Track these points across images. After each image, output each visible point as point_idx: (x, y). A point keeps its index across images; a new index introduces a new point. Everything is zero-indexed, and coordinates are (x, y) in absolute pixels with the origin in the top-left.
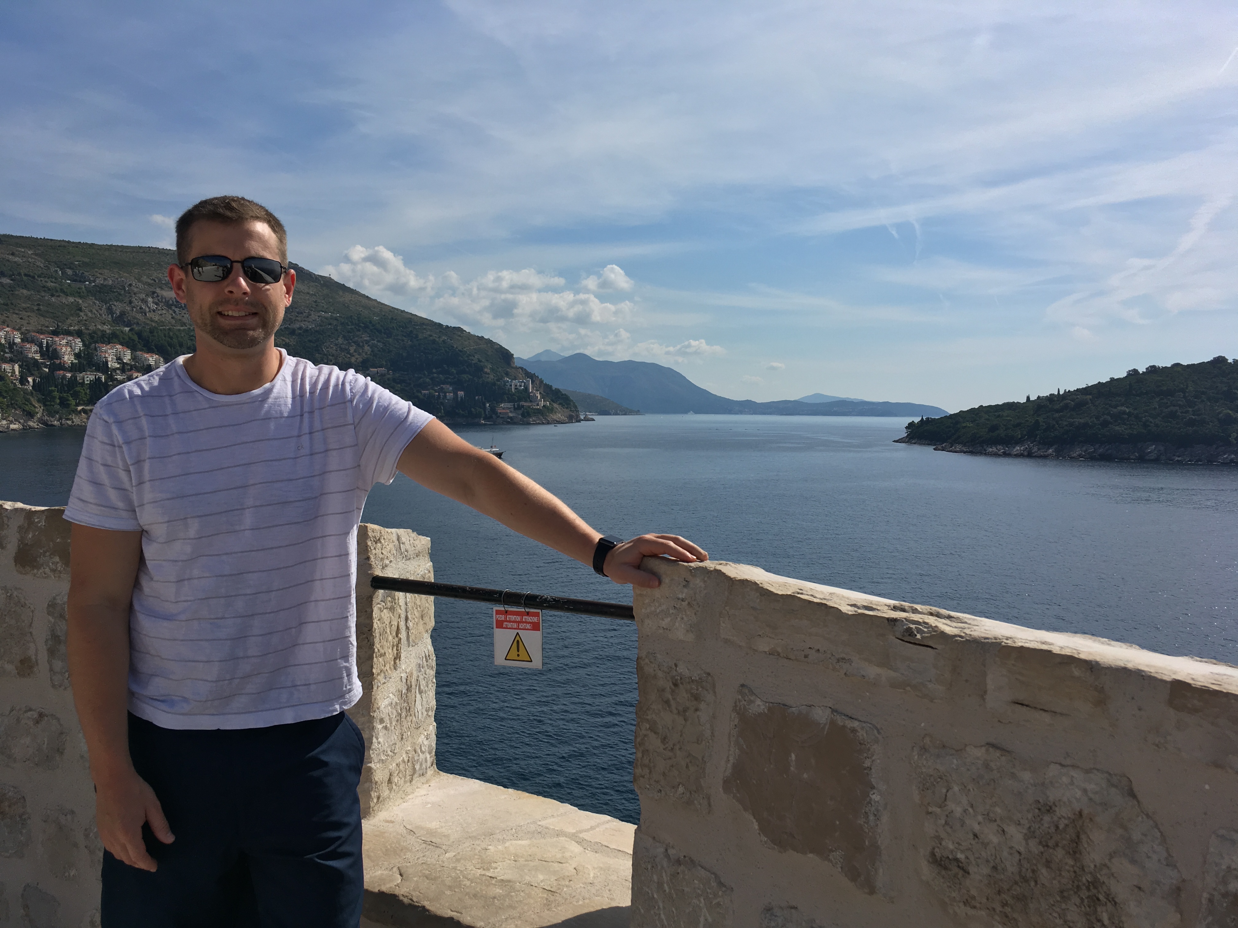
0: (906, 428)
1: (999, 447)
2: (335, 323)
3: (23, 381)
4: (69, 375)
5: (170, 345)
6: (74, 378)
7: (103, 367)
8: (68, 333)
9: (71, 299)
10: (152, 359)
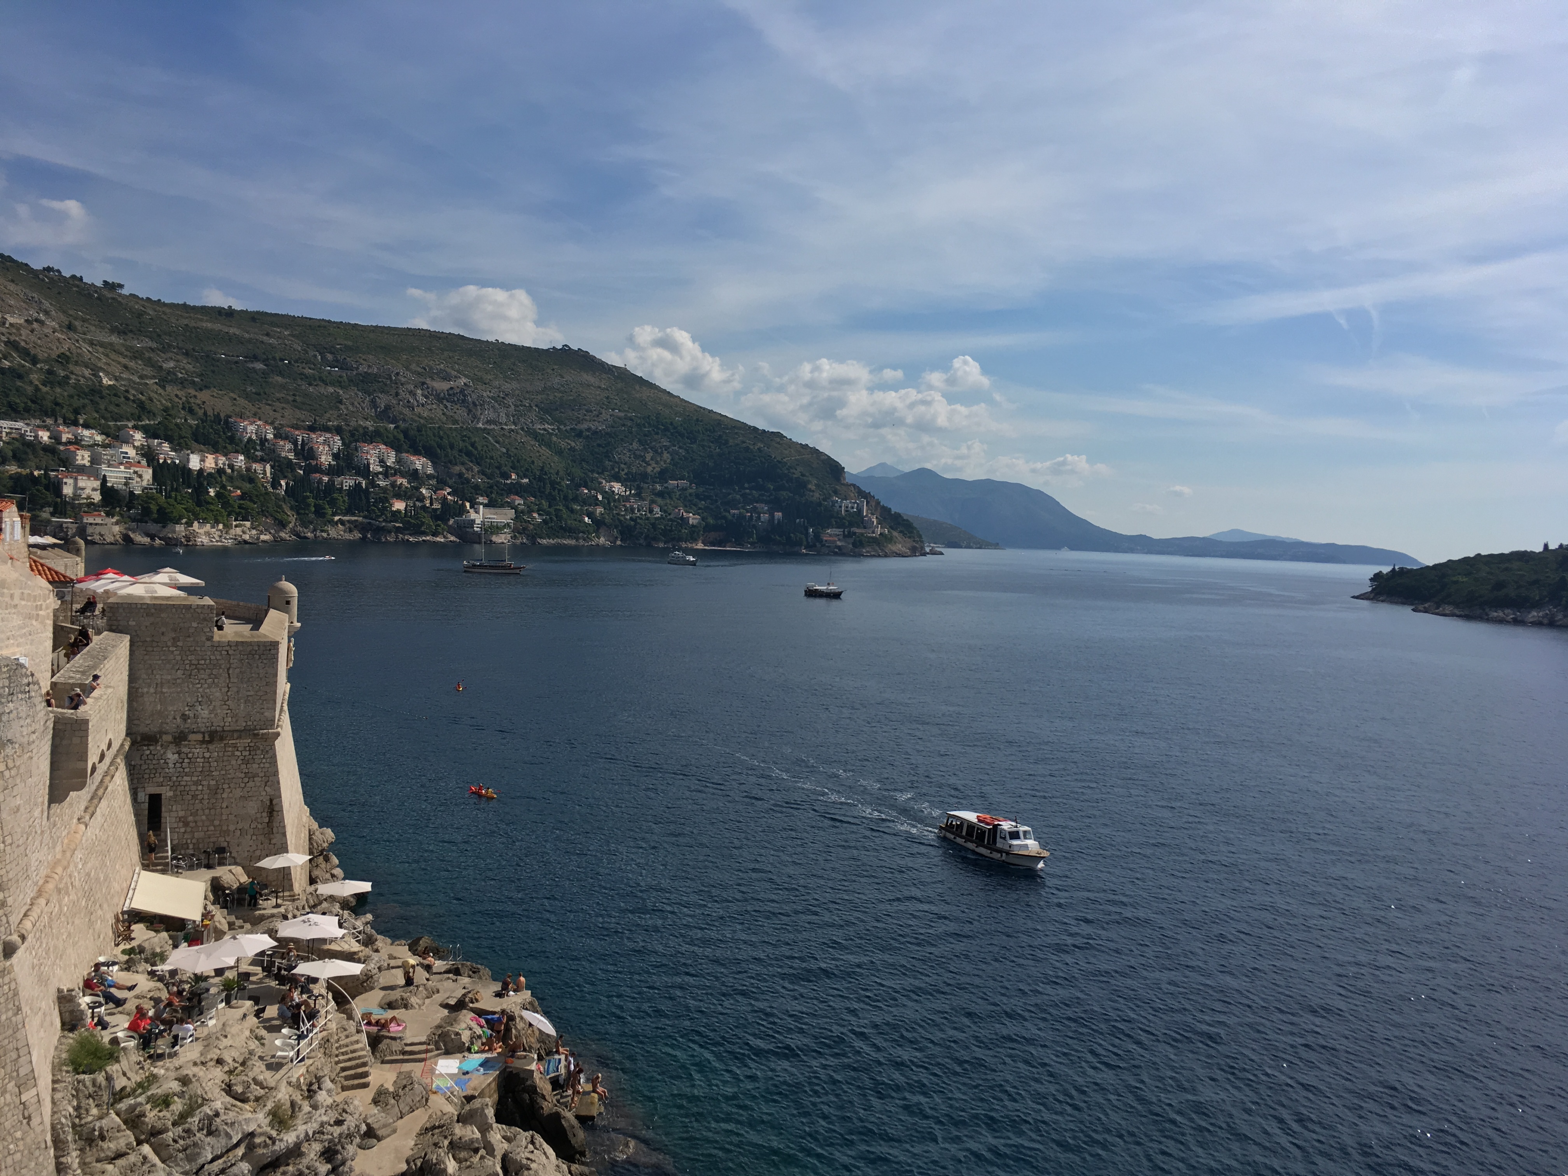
0: (1371, 580)
1: (1507, 611)
2: (629, 423)
3: (275, 484)
4: (326, 479)
5: (440, 446)
6: (331, 482)
7: (364, 471)
8: (327, 429)
9: (331, 389)
10: (419, 463)
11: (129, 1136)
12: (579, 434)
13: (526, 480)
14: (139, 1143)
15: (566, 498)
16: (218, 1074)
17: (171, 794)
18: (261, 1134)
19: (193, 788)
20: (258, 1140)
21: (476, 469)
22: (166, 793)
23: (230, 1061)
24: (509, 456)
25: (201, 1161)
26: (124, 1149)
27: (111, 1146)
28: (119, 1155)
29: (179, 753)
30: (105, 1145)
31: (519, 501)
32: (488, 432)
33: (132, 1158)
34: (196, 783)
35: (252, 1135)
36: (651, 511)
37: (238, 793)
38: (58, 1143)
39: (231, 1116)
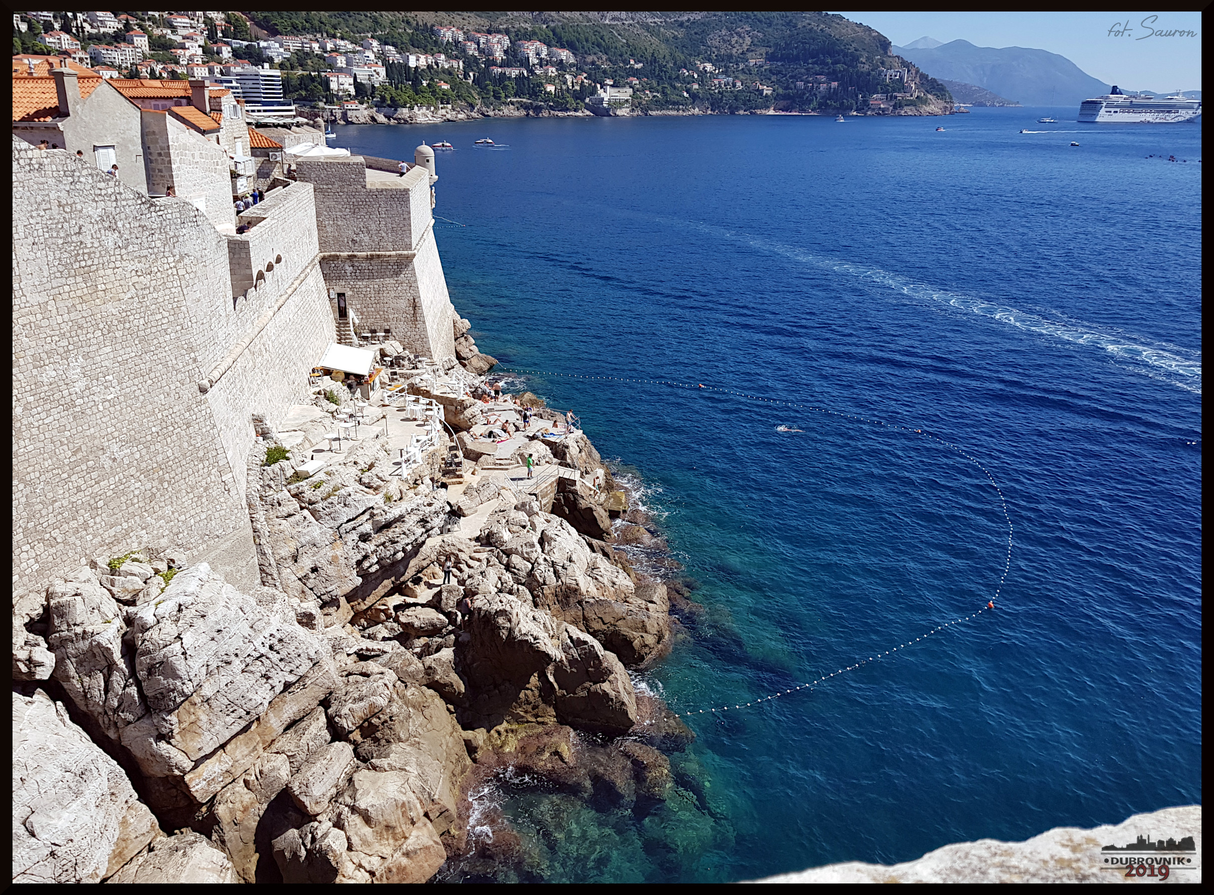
3: (466, 76)
4: (500, 70)
5: (578, 41)
6: (504, 72)
7: (526, 63)
8: (499, 32)
10: (565, 55)
11: (295, 504)
12: (681, 25)
13: (641, 65)
14: (302, 508)
15: (670, 78)
16: (354, 471)
17: (350, 293)
18: (378, 508)
19: (364, 289)
20: (375, 512)
21: (604, 57)
22: (349, 293)
23: (362, 463)
24: (629, 46)
25: (340, 522)
26: (292, 512)
27: (284, 510)
28: (290, 515)
29: (353, 266)
30: (280, 508)
31: (635, 81)
32: (613, 27)
33: (298, 517)
34: (366, 287)
35: (372, 508)
36: (734, 85)
37: (393, 294)
38: (250, 506)
39: (358, 496)
